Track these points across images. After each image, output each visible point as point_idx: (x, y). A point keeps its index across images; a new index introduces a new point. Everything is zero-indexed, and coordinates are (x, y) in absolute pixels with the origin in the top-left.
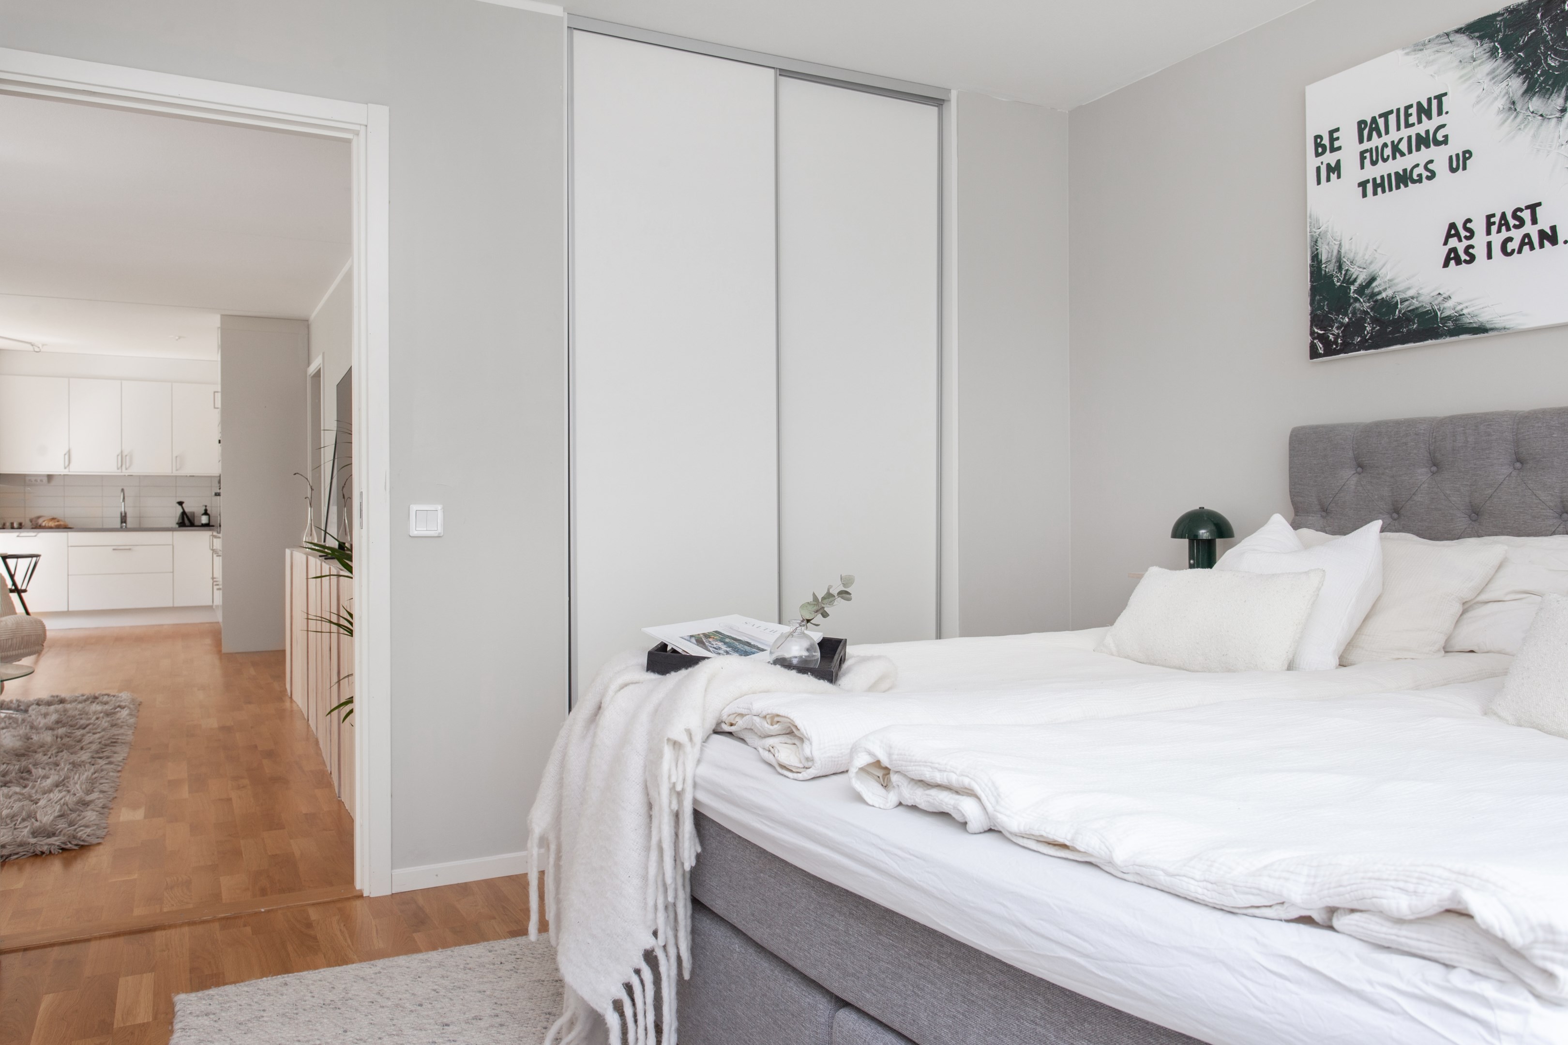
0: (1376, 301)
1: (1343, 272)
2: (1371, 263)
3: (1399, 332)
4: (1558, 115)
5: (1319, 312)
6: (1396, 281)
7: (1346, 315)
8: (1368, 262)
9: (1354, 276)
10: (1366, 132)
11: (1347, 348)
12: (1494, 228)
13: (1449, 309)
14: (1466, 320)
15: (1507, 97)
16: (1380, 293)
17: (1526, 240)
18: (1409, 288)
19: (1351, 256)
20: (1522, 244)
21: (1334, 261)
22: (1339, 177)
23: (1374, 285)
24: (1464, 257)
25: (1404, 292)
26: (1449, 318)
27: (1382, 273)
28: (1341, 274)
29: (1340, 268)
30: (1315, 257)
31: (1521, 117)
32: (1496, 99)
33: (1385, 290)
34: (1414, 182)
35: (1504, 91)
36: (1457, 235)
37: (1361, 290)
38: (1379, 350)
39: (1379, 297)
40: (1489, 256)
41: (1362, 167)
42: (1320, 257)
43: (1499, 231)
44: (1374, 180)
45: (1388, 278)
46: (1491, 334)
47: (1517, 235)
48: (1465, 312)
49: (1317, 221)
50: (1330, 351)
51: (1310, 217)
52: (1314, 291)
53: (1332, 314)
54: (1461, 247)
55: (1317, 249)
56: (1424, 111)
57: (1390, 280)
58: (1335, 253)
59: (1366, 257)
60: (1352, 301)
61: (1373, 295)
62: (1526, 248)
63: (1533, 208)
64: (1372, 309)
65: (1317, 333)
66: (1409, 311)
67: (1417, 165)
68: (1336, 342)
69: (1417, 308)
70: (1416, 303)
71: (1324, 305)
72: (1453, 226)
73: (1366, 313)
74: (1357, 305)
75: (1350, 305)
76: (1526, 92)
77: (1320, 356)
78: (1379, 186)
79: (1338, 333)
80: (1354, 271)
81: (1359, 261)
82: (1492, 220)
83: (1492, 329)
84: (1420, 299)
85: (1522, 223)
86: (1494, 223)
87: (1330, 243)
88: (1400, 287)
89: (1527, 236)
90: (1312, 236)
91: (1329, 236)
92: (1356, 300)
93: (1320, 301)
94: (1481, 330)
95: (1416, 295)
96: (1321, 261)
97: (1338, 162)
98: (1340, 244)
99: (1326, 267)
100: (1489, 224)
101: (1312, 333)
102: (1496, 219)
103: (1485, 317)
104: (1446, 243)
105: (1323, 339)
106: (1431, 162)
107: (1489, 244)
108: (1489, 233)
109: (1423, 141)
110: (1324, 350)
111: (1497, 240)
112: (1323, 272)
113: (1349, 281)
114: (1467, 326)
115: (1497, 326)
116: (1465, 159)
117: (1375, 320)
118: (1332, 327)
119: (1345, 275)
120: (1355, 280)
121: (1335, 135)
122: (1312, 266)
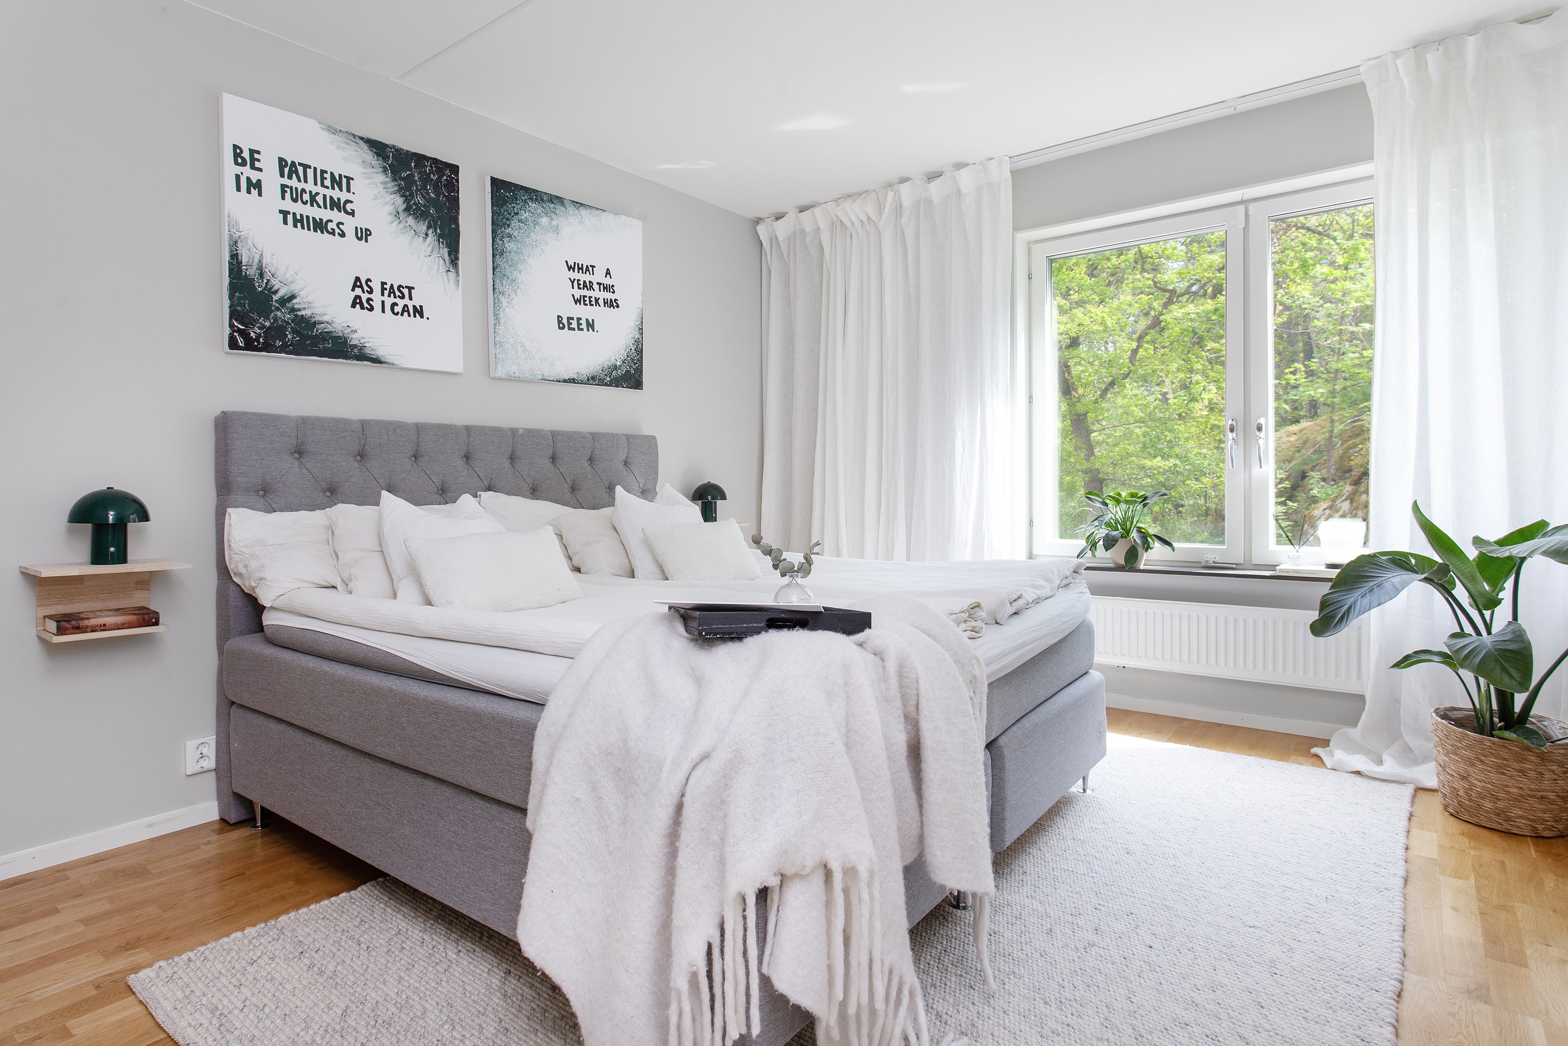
0: (296, 316)
1: (265, 281)
2: (292, 282)
3: (317, 347)
4: (424, 236)
5: (239, 308)
6: (314, 305)
7: (267, 318)
8: (289, 280)
9: (275, 288)
10: (286, 170)
11: (267, 347)
12: (386, 293)
13: (355, 339)
14: (368, 351)
15: (393, 206)
16: (299, 310)
17: (405, 309)
18: (325, 314)
19: (273, 270)
20: (403, 311)
21: (255, 267)
22: (260, 194)
23: (294, 301)
24: (366, 305)
25: (321, 315)
26: (355, 346)
27: (303, 293)
28: (263, 281)
29: (261, 275)
30: (235, 257)
31: (402, 225)
32: (387, 203)
33: (304, 309)
34: (328, 232)
35: (392, 202)
36: (361, 286)
37: (284, 301)
38: (299, 357)
39: (299, 313)
40: (383, 311)
41: (283, 198)
42: (240, 258)
43: (389, 296)
44: (294, 214)
45: (309, 299)
46: (384, 365)
47: (401, 303)
48: (366, 345)
49: (237, 223)
50: (250, 345)
51: (229, 217)
52: (233, 288)
53: (254, 314)
54: (364, 297)
55: (237, 250)
56: (336, 182)
57: (309, 303)
58: (256, 261)
59: (287, 276)
60: (273, 308)
61: (293, 310)
62: (406, 314)
63: (410, 289)
64: (293, 321)
65: (237, 326)
66: (325, 332)
67: (331, 221)
68: (258, 341)
69: (331, 332)
70: (330, 329)
71: (244, 304)
72: (358, 279)
73: (287, 323)
74: (279, 314)
75: (272, 312)
76: (405, 210)
77: (241, 348)
78: (299, 221)
79: (260, 333)
80: (276, 284)
81: (280, 274)
82: (385, 286)
83: (385, 363)
84: (334, 325)
85: (403, 297)
86: (386, 289)
87: (251, 250)
88: (317, 311)
89: (406, 306)
90: (231, 236)
91: (250, 242)
92: (277, 309)
93: (239, 299)
94: (377, 361)
95: (330, 322)
96: (241, 262)
97: (259, 181)
98: (262, 255)
99: (246, 269)
100: (383, 289)
101: (231, 326)
102: (388, 287)
103: (380, 353)
104: (353, 290)
105: (244, 334)
106: (343, 224)
107: (383, 302)
108: (383, 294)
109: (335, 205)
110: (245, 344)
111: (389, 301)
112: (244, 274)
113: (270, 291)
114: (369, 355)
115: (388, 361)
116: (367, 235)
117: (294, 332)
118: (254, 326)
119: (267, 283)
120: (276, 292)
121: (256, 156)
122: (230, 263)
